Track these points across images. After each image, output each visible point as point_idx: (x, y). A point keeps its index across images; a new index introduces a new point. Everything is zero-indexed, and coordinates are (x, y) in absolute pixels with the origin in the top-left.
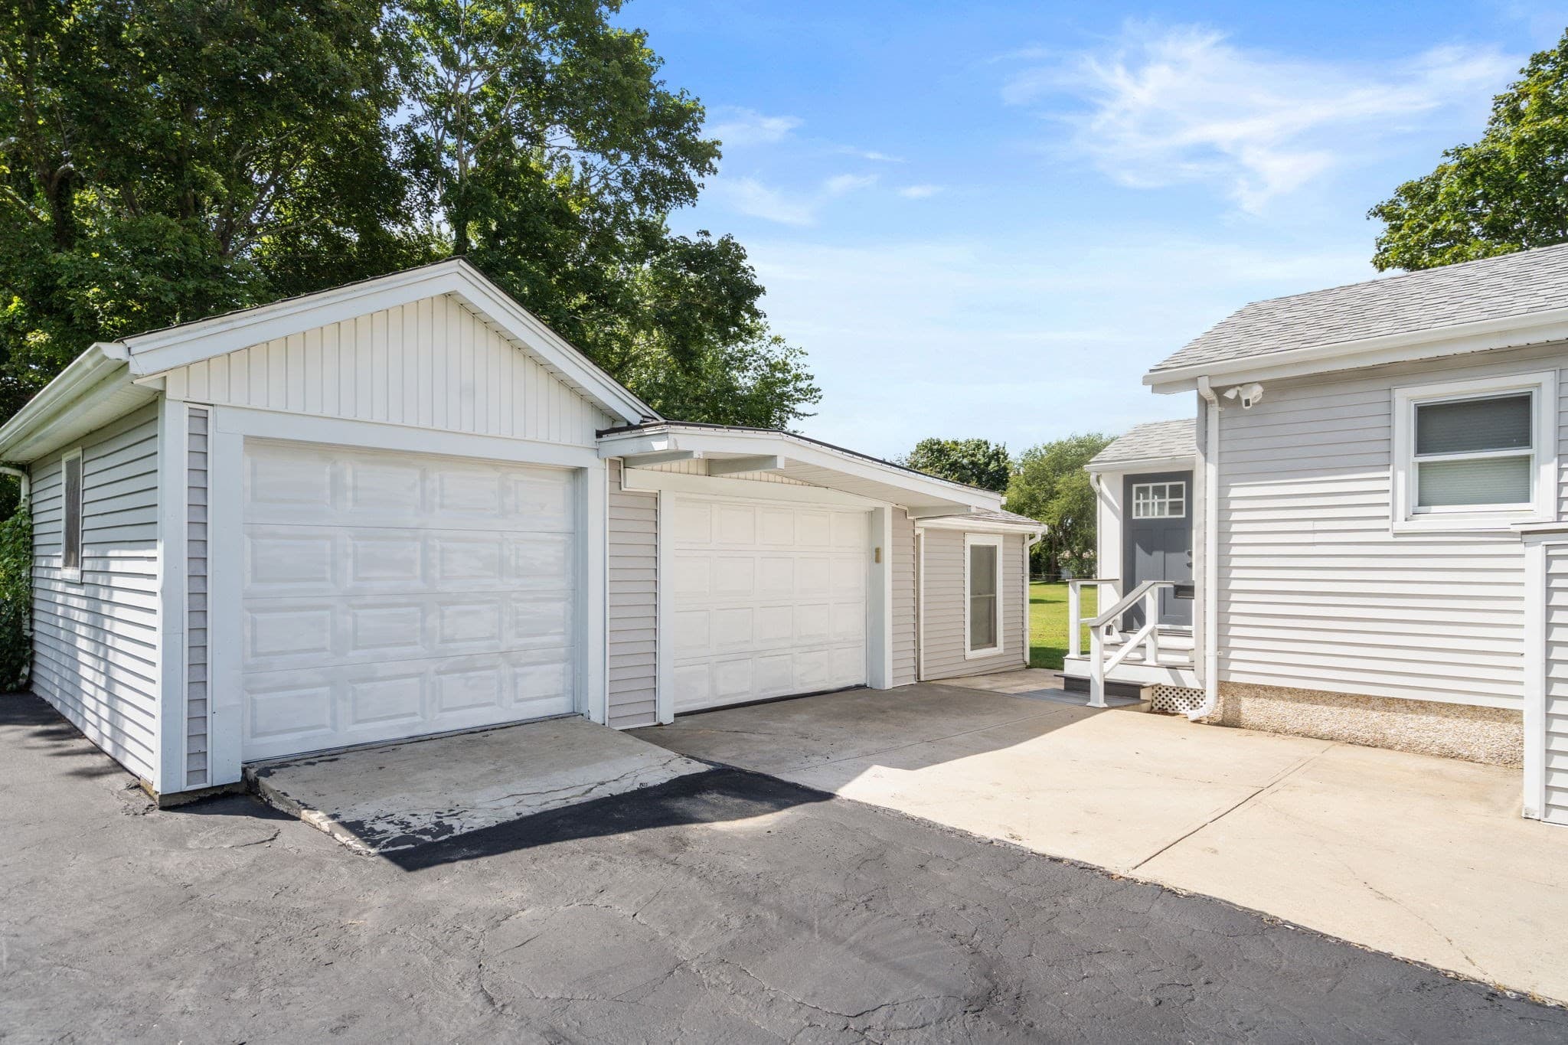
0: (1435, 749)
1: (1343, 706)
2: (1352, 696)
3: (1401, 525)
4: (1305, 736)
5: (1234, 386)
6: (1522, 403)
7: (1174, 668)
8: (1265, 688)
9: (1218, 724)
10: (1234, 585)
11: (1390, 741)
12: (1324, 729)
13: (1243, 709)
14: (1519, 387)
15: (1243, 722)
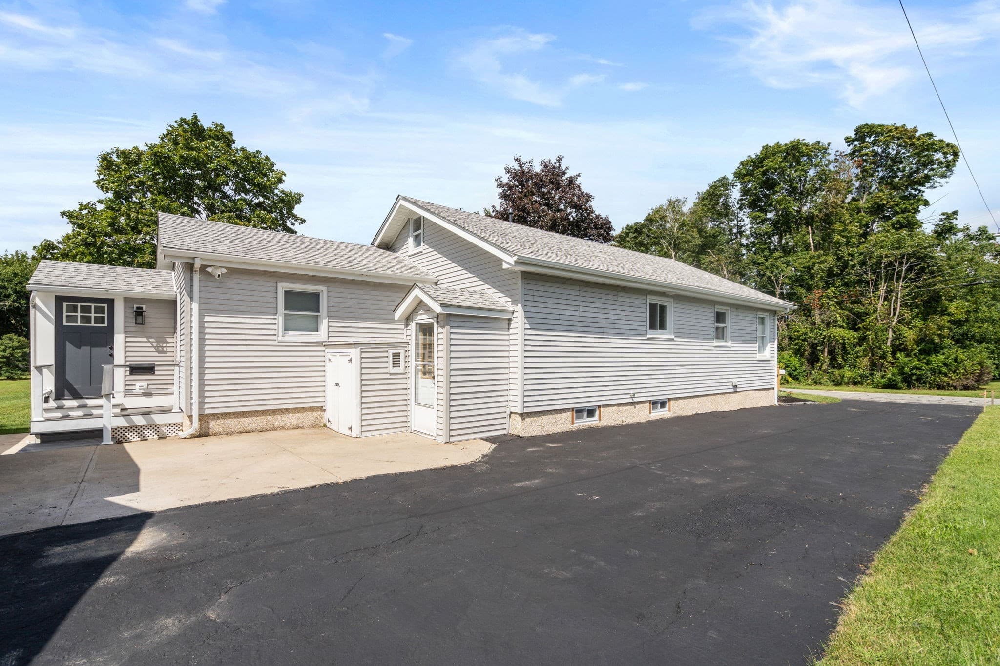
0: (292, 427)
1: (257, 416)
2: (261, 411)
3: (281, 338)
4: (241, 433)
5: (211, 266)
6: (316, 296)
7: (148, 413)
8: (222, 414)
9: (197, 437)
10: (207, 365)
11: (276, 426)
12: (249, 428)
13: (211, 427)
14: (317, 290)
15: (210, 433)
